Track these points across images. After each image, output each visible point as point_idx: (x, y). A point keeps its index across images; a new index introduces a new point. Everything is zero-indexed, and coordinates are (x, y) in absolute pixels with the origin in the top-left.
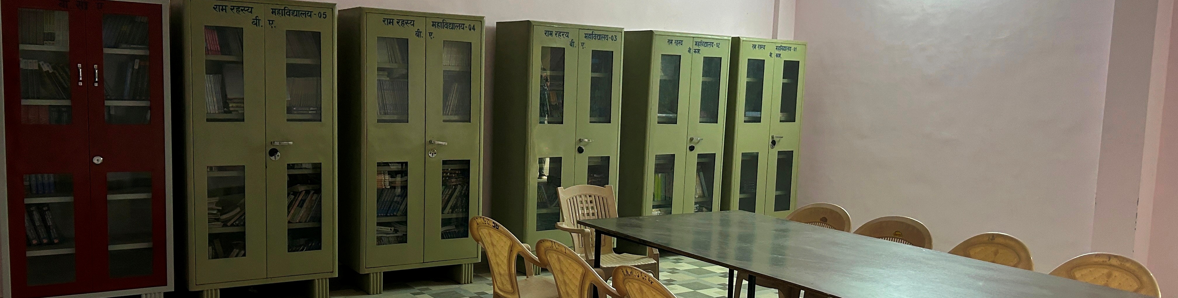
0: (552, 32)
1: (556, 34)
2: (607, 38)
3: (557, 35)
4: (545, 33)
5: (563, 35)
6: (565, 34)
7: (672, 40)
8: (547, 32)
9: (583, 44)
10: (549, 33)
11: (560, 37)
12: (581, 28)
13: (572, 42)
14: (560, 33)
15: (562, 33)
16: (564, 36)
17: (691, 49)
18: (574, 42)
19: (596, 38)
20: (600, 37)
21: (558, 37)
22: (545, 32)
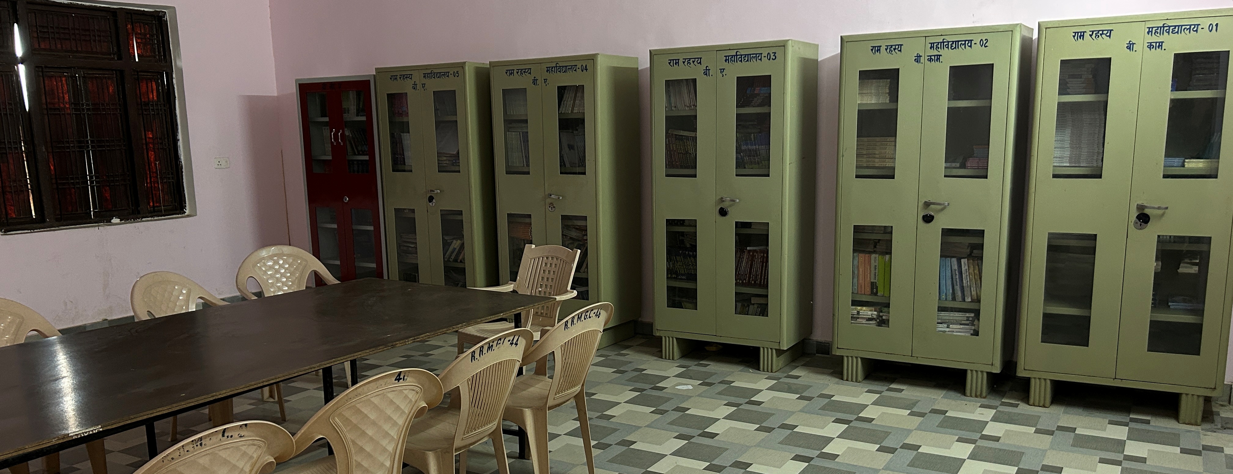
0: (678, 60)
1: (684, 62)
2: (760, 58)
3: (686, 63)
4: (669, 63)
5: (693, 62)
6: (696, 60)
7: (880, 46)
8: (672, 61)
9: (722, 71)
10: (675, 61)
11: (690, 66)
12: (719, 49)
13: (707, 70)
14: (690, 60)
15: (692, 60)
16: (695, 63)
17: (920, 56)
18: (709, 70)
19: (743, 59)
20: (748, 58)
21: (687, 66)
22: (670, 61)
